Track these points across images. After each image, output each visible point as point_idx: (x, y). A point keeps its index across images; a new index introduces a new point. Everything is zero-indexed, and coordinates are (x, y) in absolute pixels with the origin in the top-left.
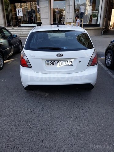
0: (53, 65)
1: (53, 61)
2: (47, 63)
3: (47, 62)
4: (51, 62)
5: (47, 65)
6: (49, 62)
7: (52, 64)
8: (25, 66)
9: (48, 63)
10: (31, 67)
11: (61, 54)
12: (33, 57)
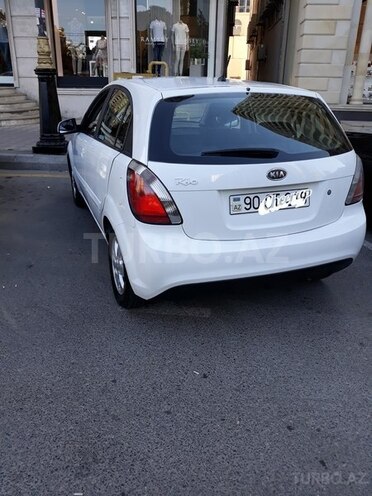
0: (252, 210)
1: (252, 197)
2: (233, 203)
3: (235, 200)
4: (248, 201)
5: (235, 211)
6: (239, 200)
7: (248, 207)
8: (161, 221)
9: (237, 203)
10: (182, 223)
11: (279, 171)
12: (190, 187)
